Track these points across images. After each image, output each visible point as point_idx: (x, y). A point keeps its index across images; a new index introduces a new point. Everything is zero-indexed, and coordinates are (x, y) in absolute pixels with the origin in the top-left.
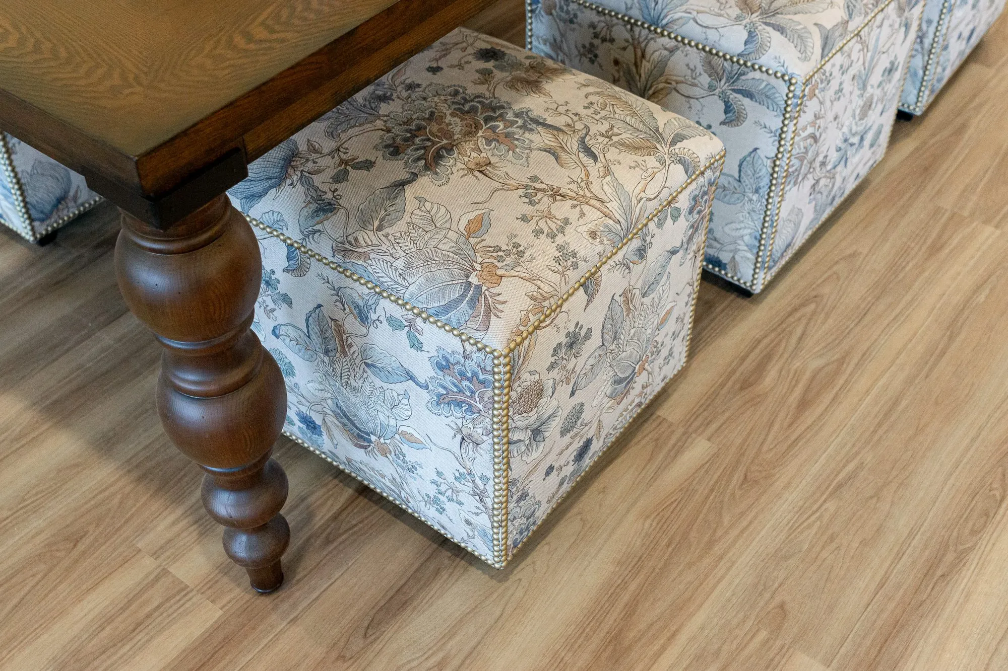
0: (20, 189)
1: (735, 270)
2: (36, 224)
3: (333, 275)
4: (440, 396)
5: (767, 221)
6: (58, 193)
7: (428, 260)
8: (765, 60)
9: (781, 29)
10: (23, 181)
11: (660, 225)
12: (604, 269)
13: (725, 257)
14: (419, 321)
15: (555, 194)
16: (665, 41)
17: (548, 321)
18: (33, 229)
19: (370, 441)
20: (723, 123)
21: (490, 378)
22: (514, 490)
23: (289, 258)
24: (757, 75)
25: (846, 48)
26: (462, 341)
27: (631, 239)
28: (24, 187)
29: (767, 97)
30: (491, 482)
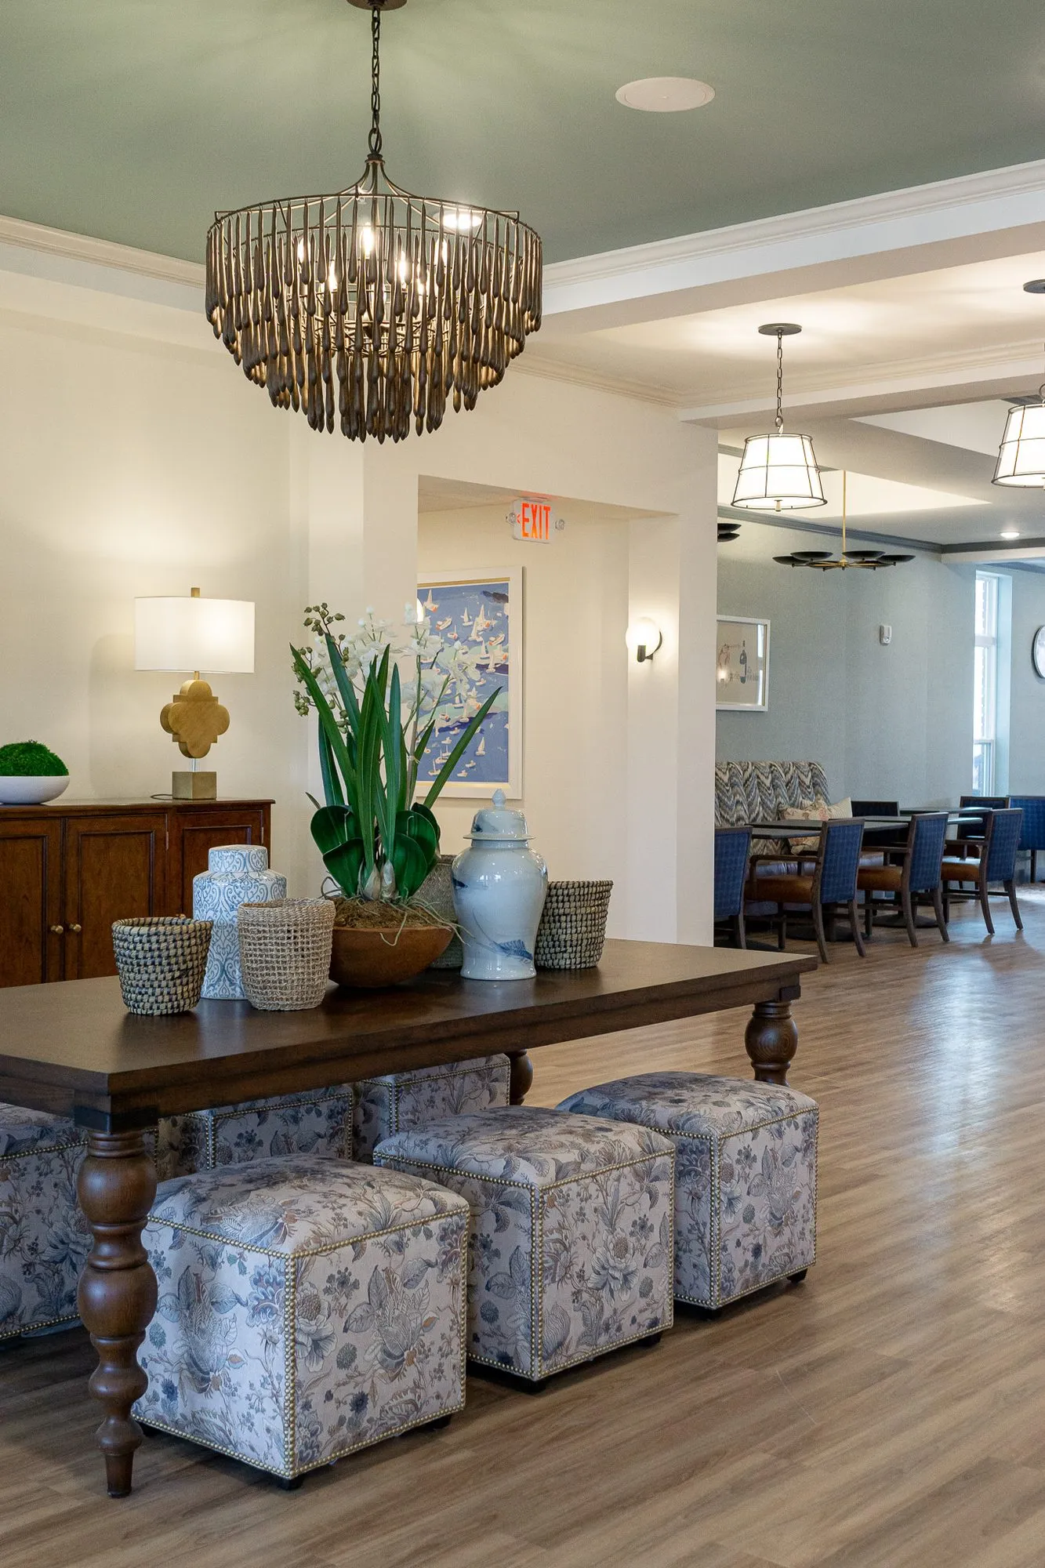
3: (197, 1240)
5: (535, 1310)
7: (255, 1215)
8: (516, 1177)
9: (528, 1160)
12: (369, 1242)
13: (511, 1354)
15: (341, 1196)
16: (459, 1178)
17: (324, 1254)
19: (208, 1380)
20: (496, 1231)
22: (300, 1392)
24: (512, 1189)
25: (582, 1182)
29: (519, 1203)
30: (284, 1380)
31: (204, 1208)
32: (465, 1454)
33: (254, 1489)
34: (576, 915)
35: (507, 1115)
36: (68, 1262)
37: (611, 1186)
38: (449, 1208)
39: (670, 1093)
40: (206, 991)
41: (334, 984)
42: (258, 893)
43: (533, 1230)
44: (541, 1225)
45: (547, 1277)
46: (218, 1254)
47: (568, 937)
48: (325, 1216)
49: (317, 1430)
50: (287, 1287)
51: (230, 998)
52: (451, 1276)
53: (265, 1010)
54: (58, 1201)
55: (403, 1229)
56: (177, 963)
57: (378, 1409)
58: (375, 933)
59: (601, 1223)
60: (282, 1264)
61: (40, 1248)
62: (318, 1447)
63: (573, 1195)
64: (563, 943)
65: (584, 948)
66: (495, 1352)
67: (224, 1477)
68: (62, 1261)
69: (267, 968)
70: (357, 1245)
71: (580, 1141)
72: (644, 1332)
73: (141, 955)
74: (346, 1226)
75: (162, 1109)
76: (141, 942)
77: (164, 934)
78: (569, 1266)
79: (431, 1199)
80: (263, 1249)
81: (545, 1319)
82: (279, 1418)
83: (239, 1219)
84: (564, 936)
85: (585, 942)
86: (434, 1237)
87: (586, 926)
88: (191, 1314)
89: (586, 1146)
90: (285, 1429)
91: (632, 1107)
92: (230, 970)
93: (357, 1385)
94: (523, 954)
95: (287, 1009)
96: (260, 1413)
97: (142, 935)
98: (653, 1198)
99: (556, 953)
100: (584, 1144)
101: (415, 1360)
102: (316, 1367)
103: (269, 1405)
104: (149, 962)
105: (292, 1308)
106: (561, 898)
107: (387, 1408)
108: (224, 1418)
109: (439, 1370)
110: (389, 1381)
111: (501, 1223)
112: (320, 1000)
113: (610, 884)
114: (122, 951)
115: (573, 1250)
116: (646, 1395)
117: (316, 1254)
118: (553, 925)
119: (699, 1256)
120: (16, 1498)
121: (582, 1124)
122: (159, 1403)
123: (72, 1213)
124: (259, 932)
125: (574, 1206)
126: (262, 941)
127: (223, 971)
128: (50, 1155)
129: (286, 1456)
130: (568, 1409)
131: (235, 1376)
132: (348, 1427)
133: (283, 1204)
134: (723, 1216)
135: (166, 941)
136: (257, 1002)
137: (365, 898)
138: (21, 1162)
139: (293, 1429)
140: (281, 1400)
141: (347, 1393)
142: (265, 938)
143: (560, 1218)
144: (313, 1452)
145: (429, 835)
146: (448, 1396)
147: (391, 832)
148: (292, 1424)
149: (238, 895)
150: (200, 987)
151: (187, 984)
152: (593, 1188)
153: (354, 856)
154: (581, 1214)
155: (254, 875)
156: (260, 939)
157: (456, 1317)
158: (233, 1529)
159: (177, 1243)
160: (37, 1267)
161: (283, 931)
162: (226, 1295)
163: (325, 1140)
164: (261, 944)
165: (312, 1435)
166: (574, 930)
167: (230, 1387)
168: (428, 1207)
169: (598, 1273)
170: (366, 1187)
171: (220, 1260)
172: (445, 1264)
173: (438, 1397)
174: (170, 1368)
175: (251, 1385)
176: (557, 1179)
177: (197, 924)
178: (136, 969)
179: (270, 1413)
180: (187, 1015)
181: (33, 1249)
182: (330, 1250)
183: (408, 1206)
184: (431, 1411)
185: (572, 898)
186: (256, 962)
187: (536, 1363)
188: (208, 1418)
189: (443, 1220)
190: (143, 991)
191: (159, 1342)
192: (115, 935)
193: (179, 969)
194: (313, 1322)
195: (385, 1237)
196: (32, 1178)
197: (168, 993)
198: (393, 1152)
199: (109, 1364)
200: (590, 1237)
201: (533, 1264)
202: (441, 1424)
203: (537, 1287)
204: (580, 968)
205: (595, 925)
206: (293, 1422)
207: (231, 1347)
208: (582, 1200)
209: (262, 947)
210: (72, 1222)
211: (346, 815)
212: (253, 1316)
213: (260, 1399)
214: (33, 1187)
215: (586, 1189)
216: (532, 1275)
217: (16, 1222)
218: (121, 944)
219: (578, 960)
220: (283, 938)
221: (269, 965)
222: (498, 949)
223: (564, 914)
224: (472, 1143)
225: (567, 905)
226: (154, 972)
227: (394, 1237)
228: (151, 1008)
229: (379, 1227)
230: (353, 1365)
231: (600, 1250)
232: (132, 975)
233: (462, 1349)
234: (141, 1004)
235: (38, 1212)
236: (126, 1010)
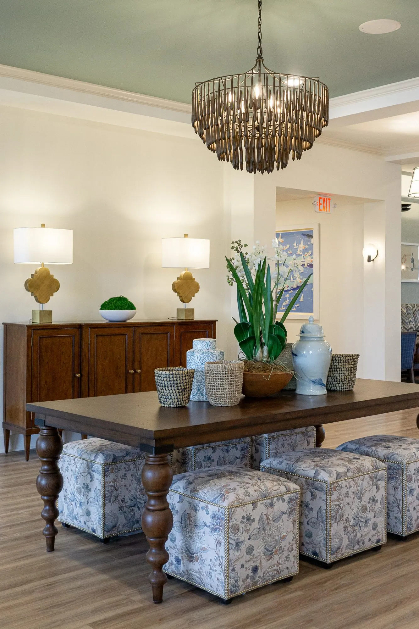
0: (104, 518)
1: (321, 555)
2: (105, 532)
3: (189, 500)
4: (212, 528)
5: (328, 534)
6: (114, 524)
8: (320, 477)
9: (325, 470)
10: (105, 516)
11: (278, 500)
12: (259, 503)
13: (318, 551)
14: (209, 505)
17: (240, 507)
18: (103, 534)
20: (311, 500)
21: (224, 516)
22: (231, 564)
23: (179, 498)
24: (318, 482)
25: (347, 480)
26: (218, 507)
27: (268, 499)
28: (105, 518)
30: (224, 559)
31: (191, 486)
32: (299, 593)
33: (211, 603)
34: (344, 368)
35: (316, 452)
36: (136, 506)
37: (360, 482)
38: (292, 489)
39: (384, 444)
40: (192, 398)
41: (243, 396)
42: (213, 358)
43: (327, 500)
44: (330, 498)
45: (333, 520)
46: (197, 505)
47: (341, 377)
48: (241, 491)
49: (237, 581)
50: (226, 520)
51: (201, 400)
52: (293, 518)
53: (216, 406)
54: (132, 482)
55: (273, 498)
56: (180, 386)
57: (263, 572)
58: (260, 375)
59: (356, 498)
60: (224, 511)
61: (126, 500)
62: (238, 587)
63: (344, 486)
64: (338, 380)
65: (347, 382)
66: (311, 550)
67: (199, 597)
68: (134, 506)
69: (217, 389)
70: (254, 504)
71: (346, 463)
72: (374, 545)
73: (166, 383)
74: (249, 496)
75: (175, 445)
76: (166, 377)
77: (175, 374)
78: (342, 516)
79: (284, 486)
80: (215, 504)
81: (332, 538)
82: (222, 574)
83: (206, 491)
84: (338, 377)
85: (348, 380)
86: (286, 502)
87: (348, 373)
88: (186, 530)
89: (349, 465)
90: (225, 579)
91: (368, 450)
92: (202, 389)
93: (254, 562)
94: (322, 384)
95: (225, 405)
96: (214, 572)
97: (167, 375)
98: (378, 488)
99: (335, 384)
100: (348, 464)
101: (278, 552)
102: (237, 554)
103: (218, 568)
104: (169, 385)
105: (227, 529)
106: (337, 361)
107: (266, 572)
108: (200, 573)
109: (288, 557)
110: (267, 561)
111: (314, 497)
112: (238, 402)
113: (358, 356)
114: (159, 381)
115: (344, 509)
116: (375, 571)
117: (237, 507)
118: (334, 372)
119: (397, 513)
120: (117, 602)
121: (347, 456)
122: (173, 566)
123: (138, 487)
124: (213, 374)
125: (344, 490)
126: (214, 378)
127: (199, 389)
128: (130, 463)
129: (225, 590)
130: (343, 576)
131: (204, 556)
132: (250, 579)
133: (224, 486)
134: (408, 496)
135: (176, 377)
136: (213, 402)
137: (256, 361)
138: (119, 465)
139: (228, 579)
140: (223, 567)
141: (250, 565)
142: (216, 376)
143: (338, 495)
144: (236, 589)
145: (282, 334)
146: (292, 568)
147: (267, 333)
148: (228, 577)
149: (205, 358)
150: (189, 396)
151: (184, 395)
152: (352, 483)
153: (251, 343)
154: (347, 494)
155: (212, 351)
156: (214, 377)
157: (295, 535)
158: (204, 619)
159: (181, 501)
160: (124, 508)
161: (223, 374)
162: (200, 522)
163: (239, 460)
164: (214, 379)
165: (236, 582)
166: (343, 375)
167: (202, 560)
168: (283, 489)
169: (354, 519)
170: (257, 480)
171: (198, 508)
172: (290, 513)
173: (287, 568)
174: (178, 551)
175: (211, 560)
176: (337, 479)
177: (188, 371)
178: (164, 388)
179: (218, 572)
180: (184, 407)
181: (123, 501)
182: (243, 505)
183: (275, 488)
184: (285, 574)
185: (342, 361)
186: (212, 386)
187: (329, 555)
188: (193, 573)
189: (290, 495)
190: (167, 397)
191: (174, 541)
192: (156, 374)
193: (181, 389)
194: (236, 535)
195: (265, 501)
196: (123, 472)
197: (177, 398)
198: (268, 466)
199: (154, 549)
200: (351, 504)
201: (327, 514)
202: (288, 580)
203: (329, 524)
204: (346, 391)
205: (352, 373)
206: (228, 576)
207: (203, 544)
208: (347, 488)
209: (215, 380)
210: (138, 490)
211: (248, 326)
212: (212, 532)
213: (215, 566)
214: (123, 476)
215: (349, 483)
216: (327, 519)
217: (116, 489)
218: (158, 378)
219: (345, 387)
220: (223, 377)
221: (217, 388)
222: (311, 382)
223: (339, 368)
224: (300, 463)
225: (340, 364)
226: (171, 390)
227: (269, 501)
228: (170, 404)
229: (263, 497)
230: (252, 554)
231: (355, 510)
232: (163, 391)
233: (297, 549)
234: (166, 403)
235: (125, 486)
236: (160, 405)
